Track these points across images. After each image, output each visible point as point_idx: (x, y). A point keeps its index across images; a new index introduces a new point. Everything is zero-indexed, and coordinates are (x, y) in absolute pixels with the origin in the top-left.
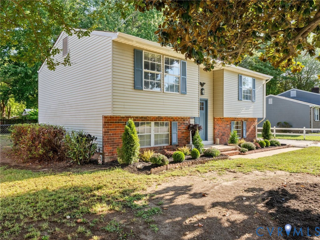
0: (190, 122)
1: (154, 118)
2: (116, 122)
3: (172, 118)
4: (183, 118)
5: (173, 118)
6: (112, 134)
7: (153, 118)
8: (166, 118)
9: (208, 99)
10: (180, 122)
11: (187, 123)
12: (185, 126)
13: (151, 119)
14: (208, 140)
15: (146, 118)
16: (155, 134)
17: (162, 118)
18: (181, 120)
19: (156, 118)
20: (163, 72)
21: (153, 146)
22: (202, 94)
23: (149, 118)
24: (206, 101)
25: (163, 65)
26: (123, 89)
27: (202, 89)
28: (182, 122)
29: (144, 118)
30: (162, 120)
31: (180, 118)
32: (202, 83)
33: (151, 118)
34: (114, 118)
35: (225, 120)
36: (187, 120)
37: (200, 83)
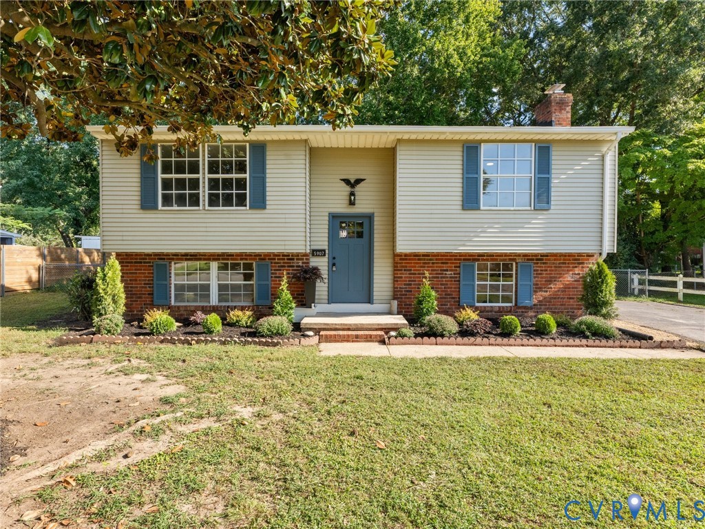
0: (308, 263)
1: (214, 255)
2: (135, 262)
3: (255, 256)
4: (289, 256)
5: (261, 255)
6: (128, 279)
7: (211, 255)
8: (242, 255)
9: (373, 214)
10: (278, 263)
11: (300, 264)
12: (293, 270)
13: (209, 257)
14: (375, 301)
15: (196, 255)
16: (219, 285)
17: (233, 255)
18: (284, 259)
19: (218, 255)
21: (214, 304)
22: (352, 203)
23: (202, 255)
24: (370, 217)
27: (352, 194)
28: (284, 263)
29: (191, 255)
31: (279, 256)
32: (352, 181)
33: (205, 255)
34: (132, 255)
35: (436, 259)
36: (297, 259)
37: (347, 182)
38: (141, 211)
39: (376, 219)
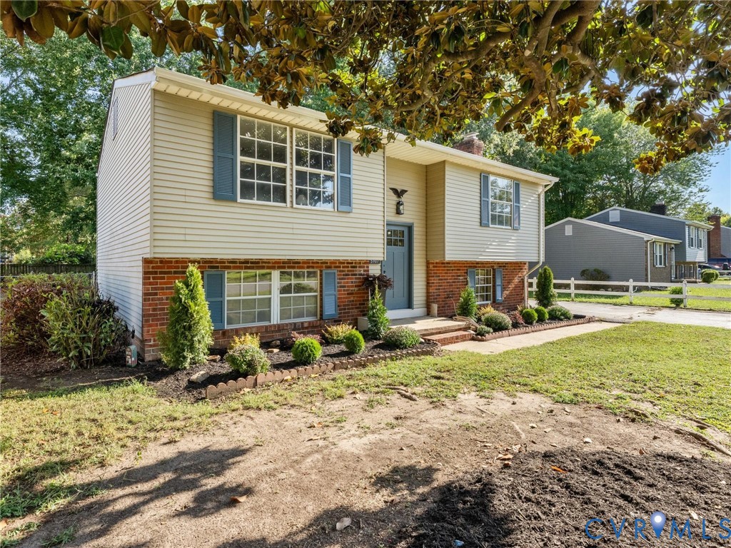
0: (368, 271)
1: (279, 263)
2: (175, 273)
3: (322, 263)
4: (352, 263)
5: (327, 263)
6: (164, 297)
7: (276, 263)
8: (309, 263)
9: (413, 224)
10: (343, 271)
11: (362, 272)
12: (356, 279)
13: (271, 265)
14: (415, 306)
15: (258, 263)
16: (281, 297)
17: (299, 263)
18: (348, 267)
19: (284, 262)
20: (292, 164)
21: (275, 323)
22: (398, 212)
23: (265, 263)
24: (410, 228)
25: (292, 147)
26: (183, 199)
27: (399, 204)
28: (348, 271)
29: (252, 263)
30: (299, 268)
31: (344, 263)
32: (399, 191)
33: (269, 263)
34: (171, 262)
35: (455, 267)
36: (360, 267)
37: (395, 191)
38: (213, 202)
39: (415, 229)
